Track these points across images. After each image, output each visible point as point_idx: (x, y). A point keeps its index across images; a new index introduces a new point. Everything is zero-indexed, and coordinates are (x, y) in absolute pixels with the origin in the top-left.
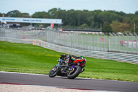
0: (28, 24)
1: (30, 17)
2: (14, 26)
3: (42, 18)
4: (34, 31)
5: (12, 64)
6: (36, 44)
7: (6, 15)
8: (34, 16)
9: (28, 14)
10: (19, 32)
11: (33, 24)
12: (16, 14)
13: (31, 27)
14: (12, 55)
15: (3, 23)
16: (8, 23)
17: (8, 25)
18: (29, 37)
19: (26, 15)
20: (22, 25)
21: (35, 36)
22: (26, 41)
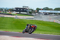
0: (52, 13)
1: (53, 10)
2: (46, 14)
3: (58, 10)
4: (55, 16)
5: (45, 31)
6: (55, 22)
7: (43, 9)
8: (55, 10)
9: (52, 9)
10: (48, 17)
11: (54, 13)
12: (47, 9)
13: (53, 15)
14: (45, 27)
15: (41, 13)
16: (43, 13)
17: (44, 14)
18: (52, 19)
19: (51, 9)
20: (50, 13)
21: (55, 18)
22: (51, 20)
